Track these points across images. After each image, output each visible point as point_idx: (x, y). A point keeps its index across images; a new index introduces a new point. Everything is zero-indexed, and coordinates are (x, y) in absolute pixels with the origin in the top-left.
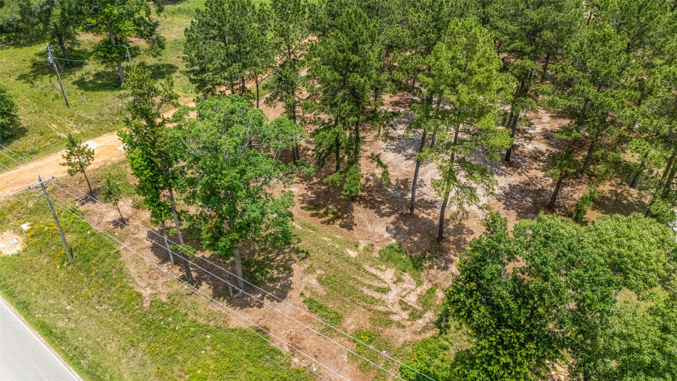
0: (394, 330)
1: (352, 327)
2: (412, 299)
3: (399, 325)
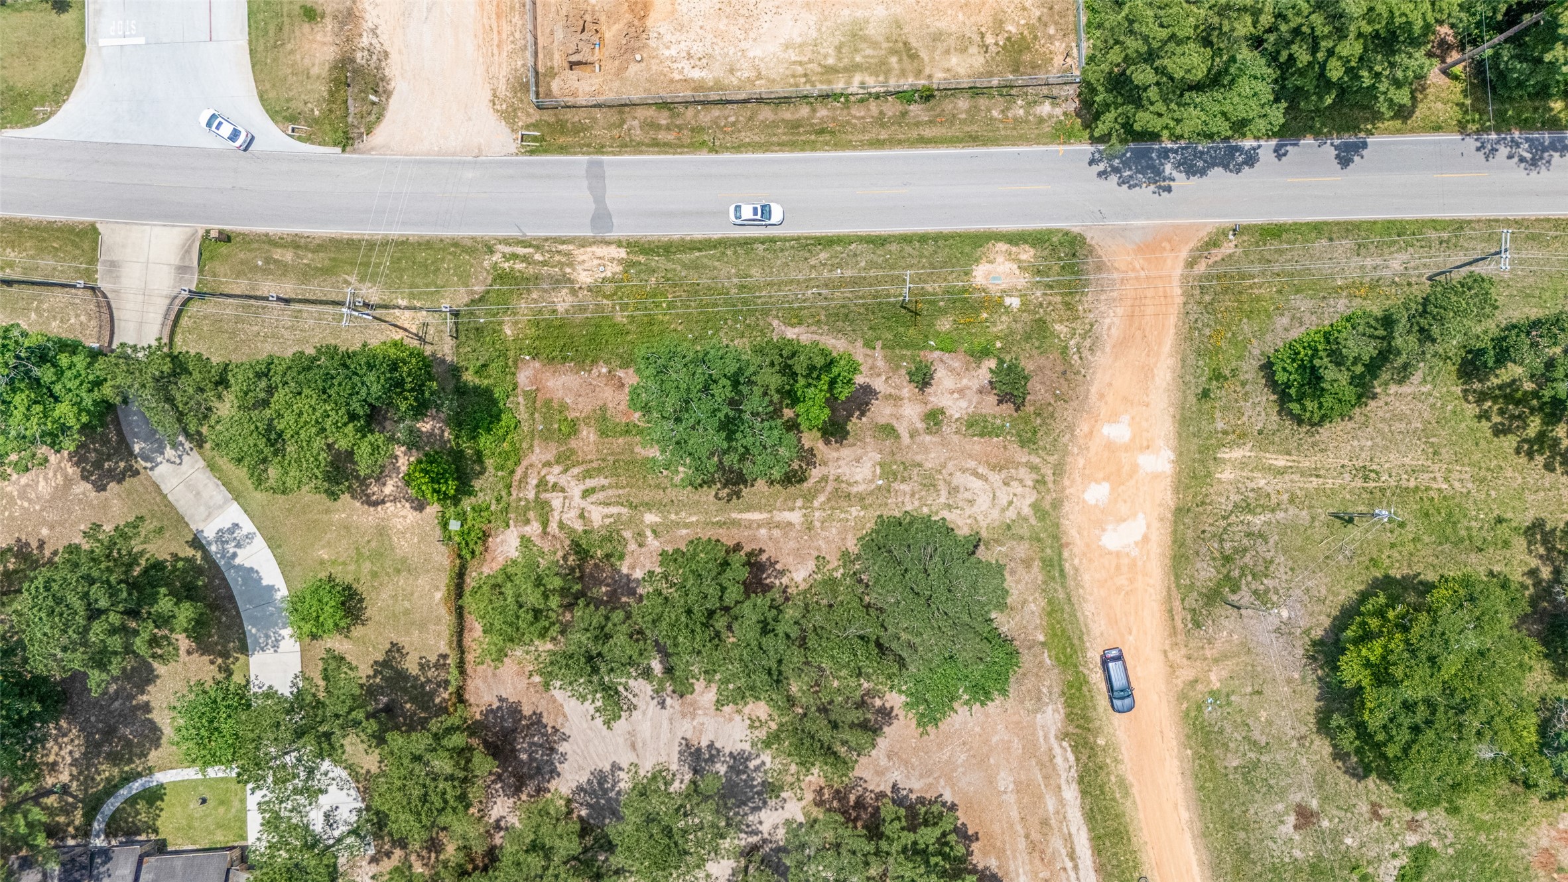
0: (550, 456)
1: (585, 433)
2: (556, 501)
3: (548, 464)
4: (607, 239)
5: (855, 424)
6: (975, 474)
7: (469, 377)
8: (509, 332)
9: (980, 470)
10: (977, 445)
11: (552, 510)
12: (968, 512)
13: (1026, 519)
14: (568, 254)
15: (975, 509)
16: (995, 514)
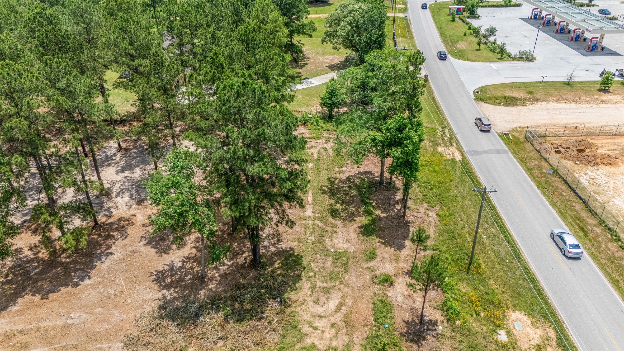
2: (321, 141)
4: (465, 155)
5: (375, 240)
9: (344, 308)
10: (366, 306)
11: (316, 140)
12: (308, 299)
13: (301, 340)
15: (311, 303)
16: (306, 317)
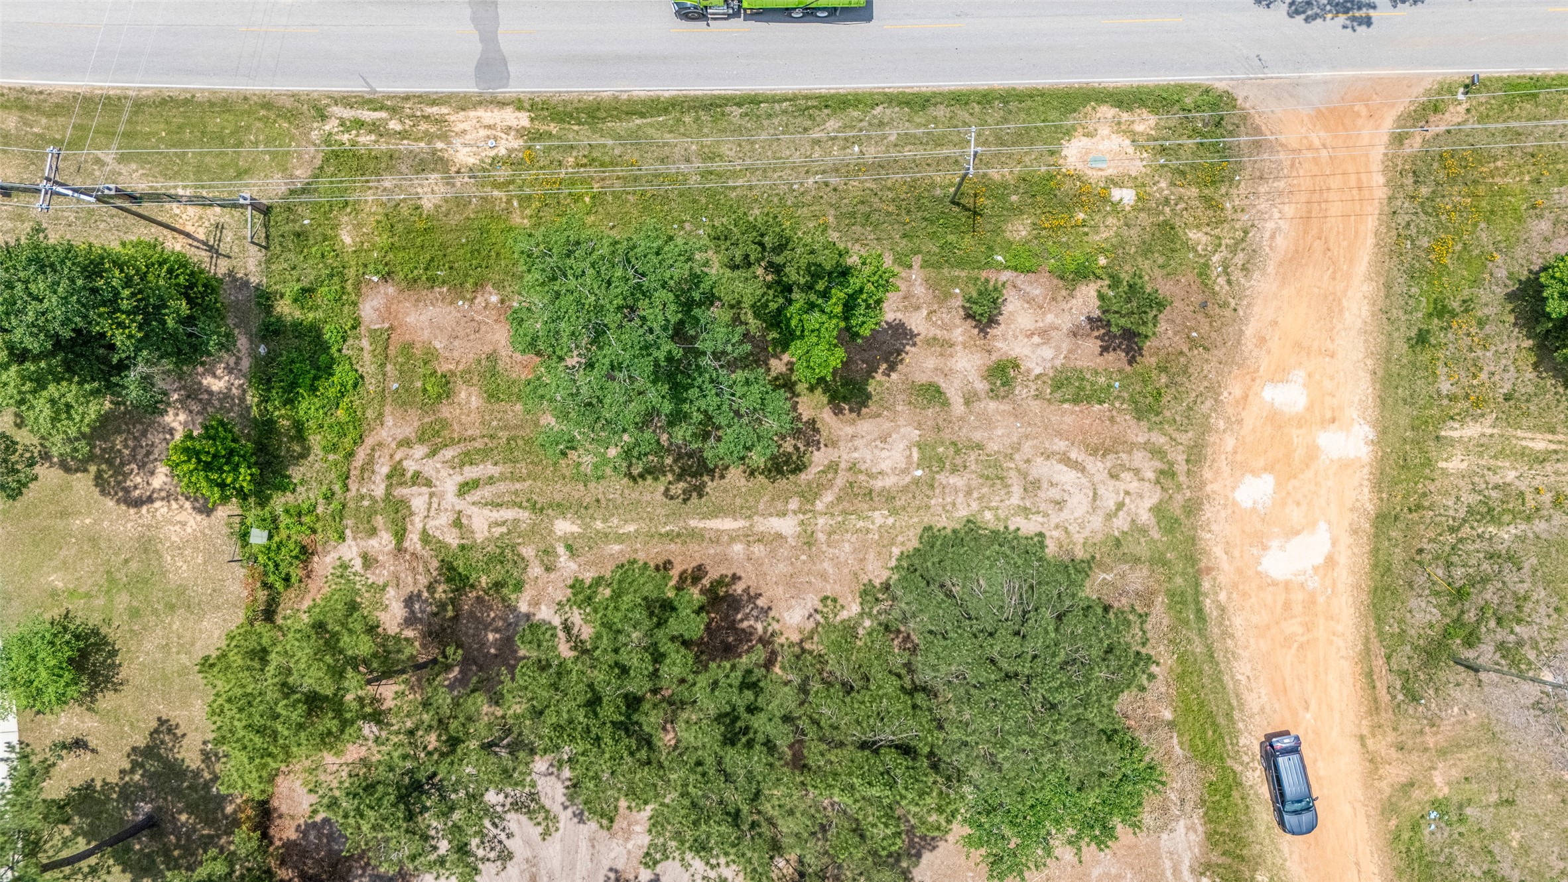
3: (406, 443)
4: (500, 97)
5: (880, 383)
6: (1066, 460)
7: (285, 309)
8: (348, 240)
9: (1073, 455)
10: (1069, 416)
11: (412, 514)
12: (1054, 519)
13: (1144, 531)
14: (440, 121)
15: (1065, 515)
16: (1097, 522)
